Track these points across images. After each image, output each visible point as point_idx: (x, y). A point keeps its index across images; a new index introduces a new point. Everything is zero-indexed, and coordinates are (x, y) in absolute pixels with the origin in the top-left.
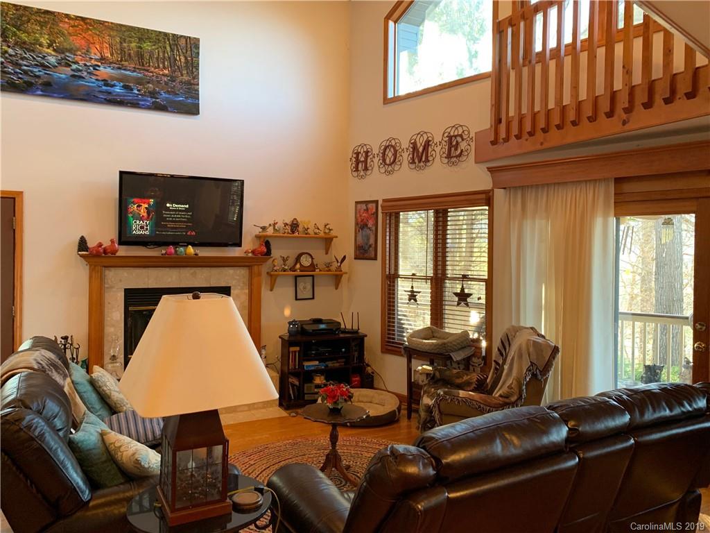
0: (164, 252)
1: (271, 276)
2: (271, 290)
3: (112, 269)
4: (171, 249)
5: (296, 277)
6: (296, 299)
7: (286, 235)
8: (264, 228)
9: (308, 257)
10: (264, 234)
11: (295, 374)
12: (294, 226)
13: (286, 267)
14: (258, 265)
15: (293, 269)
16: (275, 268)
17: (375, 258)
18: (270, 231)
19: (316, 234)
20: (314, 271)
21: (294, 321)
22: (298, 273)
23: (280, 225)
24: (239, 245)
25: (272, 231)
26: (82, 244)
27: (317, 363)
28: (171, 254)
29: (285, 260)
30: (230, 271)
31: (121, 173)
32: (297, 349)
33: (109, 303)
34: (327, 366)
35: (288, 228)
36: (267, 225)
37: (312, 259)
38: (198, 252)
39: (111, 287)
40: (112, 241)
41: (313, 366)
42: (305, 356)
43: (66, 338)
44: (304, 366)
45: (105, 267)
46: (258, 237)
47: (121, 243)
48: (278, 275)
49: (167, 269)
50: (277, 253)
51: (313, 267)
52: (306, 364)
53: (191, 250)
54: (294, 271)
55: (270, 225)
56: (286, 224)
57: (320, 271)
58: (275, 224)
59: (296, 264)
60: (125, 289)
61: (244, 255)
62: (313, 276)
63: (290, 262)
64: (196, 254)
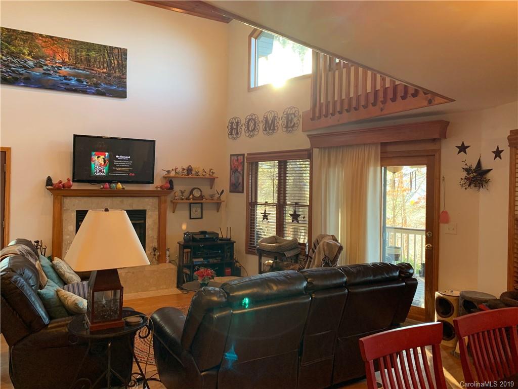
0: (102, 187)
1: (174, 203)
2: (174, 212)
3: (68, 198)
4: (107, 185)
5: (190, 204)
6: (190, 218)
7: (183, 176)
8: (168, 172)
9: (198, 190)
10: (169, 175)
11: (188, 267)
12: (189, 170)
13: (183, 197)
14: (165, 196)
15: (188, 199)
16: (176, 198)
17: (242, 192)
18: (173, 174)
19: (204, 175)
20: (202, 200)
21: (188, 232)
22: (191, 201)
23: (180, 170)
24: (152, 183)
25: (174, 173)
26: (49, 181)
27: (202, 259)
28: (106, 188)
29: (182, 192)
30: (147, 200)
31: (75, 136)
32: (189, 250)
33: (66, 220)
34: (208, 262)
35: (185, 172)
36: (171, 170)
37: (201, 192)
38: (124, 187)
39: (67, 210)
40: (68, 180)
41: (199, 262)
42: (195, 255)
43: (37, 242)
44: (193, 262)
45: (64, 196)
46: (165, 177)
47: (74, 181)
48: (177, 203)
49: (105, 198)
50: (177, 188)
51: (201, 197)
52: (195, 260)
53: (120, 185)
54: (189, 200)
55: (173, 170)
56: (184, 169)
57: (206, 200)
58: (176, 169)
59: (190, 195)
60: (77, 211)
61: (155, 189)
62: (202, 203)
63: (186, 194)
64: (123, 189)
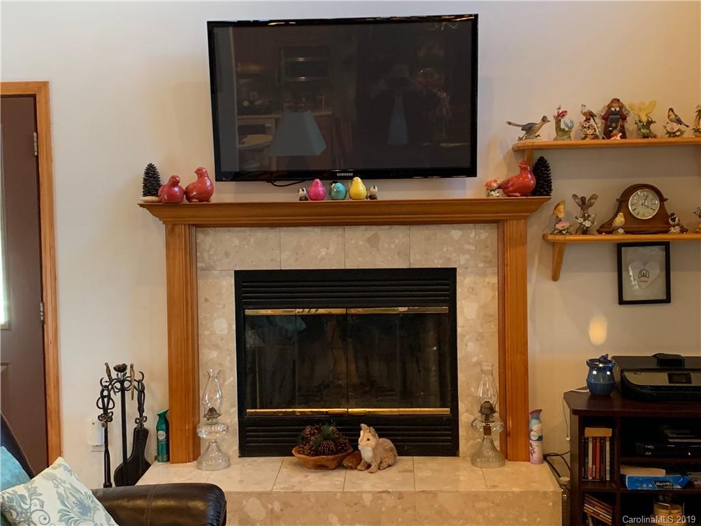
2: (555, 279)
5: (620, 246)
6: (622, 302)
7: (588, 141)
8: (529, 129)
9: (651, 195)
14: (518, 218)
15: (607, 228)
16: (559, 226)
18: (547, 135)
20: (666, 232)
23: (574, 118)
24: (471, 171)
25: (554, 134)
26: (151, 180)
27: (661, 473)
29: (584, 204)
30: (456, 233)
31: (212, 25)
32: (606, 432)
35: (598, 125)
36: (538, 120)
37: (662, 200)
39: (209, 268)
40: (200, 173)
41: (648, 480)
43: (122, 369)
44: (624, 476)
45: (197, 226)
50: (566, 187)
51: (663, 220)
54: (610, 233)
55: (544, 120)
56: (590, 116)
57: (683, 230)
58: (560, 116)
60: (237, 272)
61: (483, 196)
62: (666, 245)
64: (372, 197)
